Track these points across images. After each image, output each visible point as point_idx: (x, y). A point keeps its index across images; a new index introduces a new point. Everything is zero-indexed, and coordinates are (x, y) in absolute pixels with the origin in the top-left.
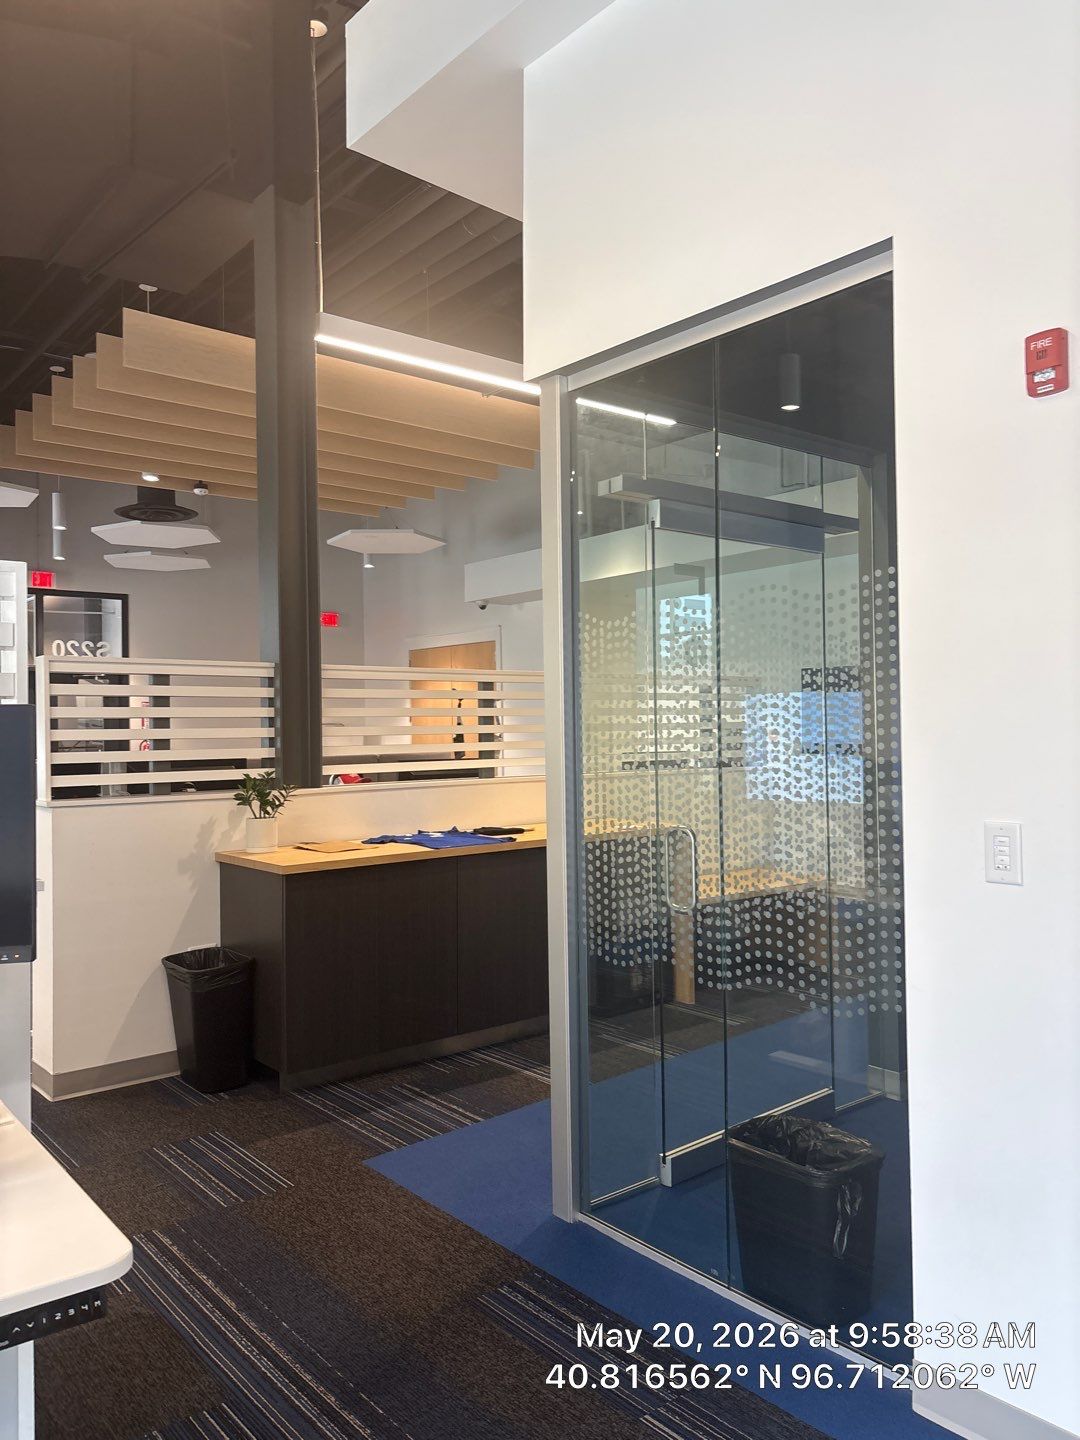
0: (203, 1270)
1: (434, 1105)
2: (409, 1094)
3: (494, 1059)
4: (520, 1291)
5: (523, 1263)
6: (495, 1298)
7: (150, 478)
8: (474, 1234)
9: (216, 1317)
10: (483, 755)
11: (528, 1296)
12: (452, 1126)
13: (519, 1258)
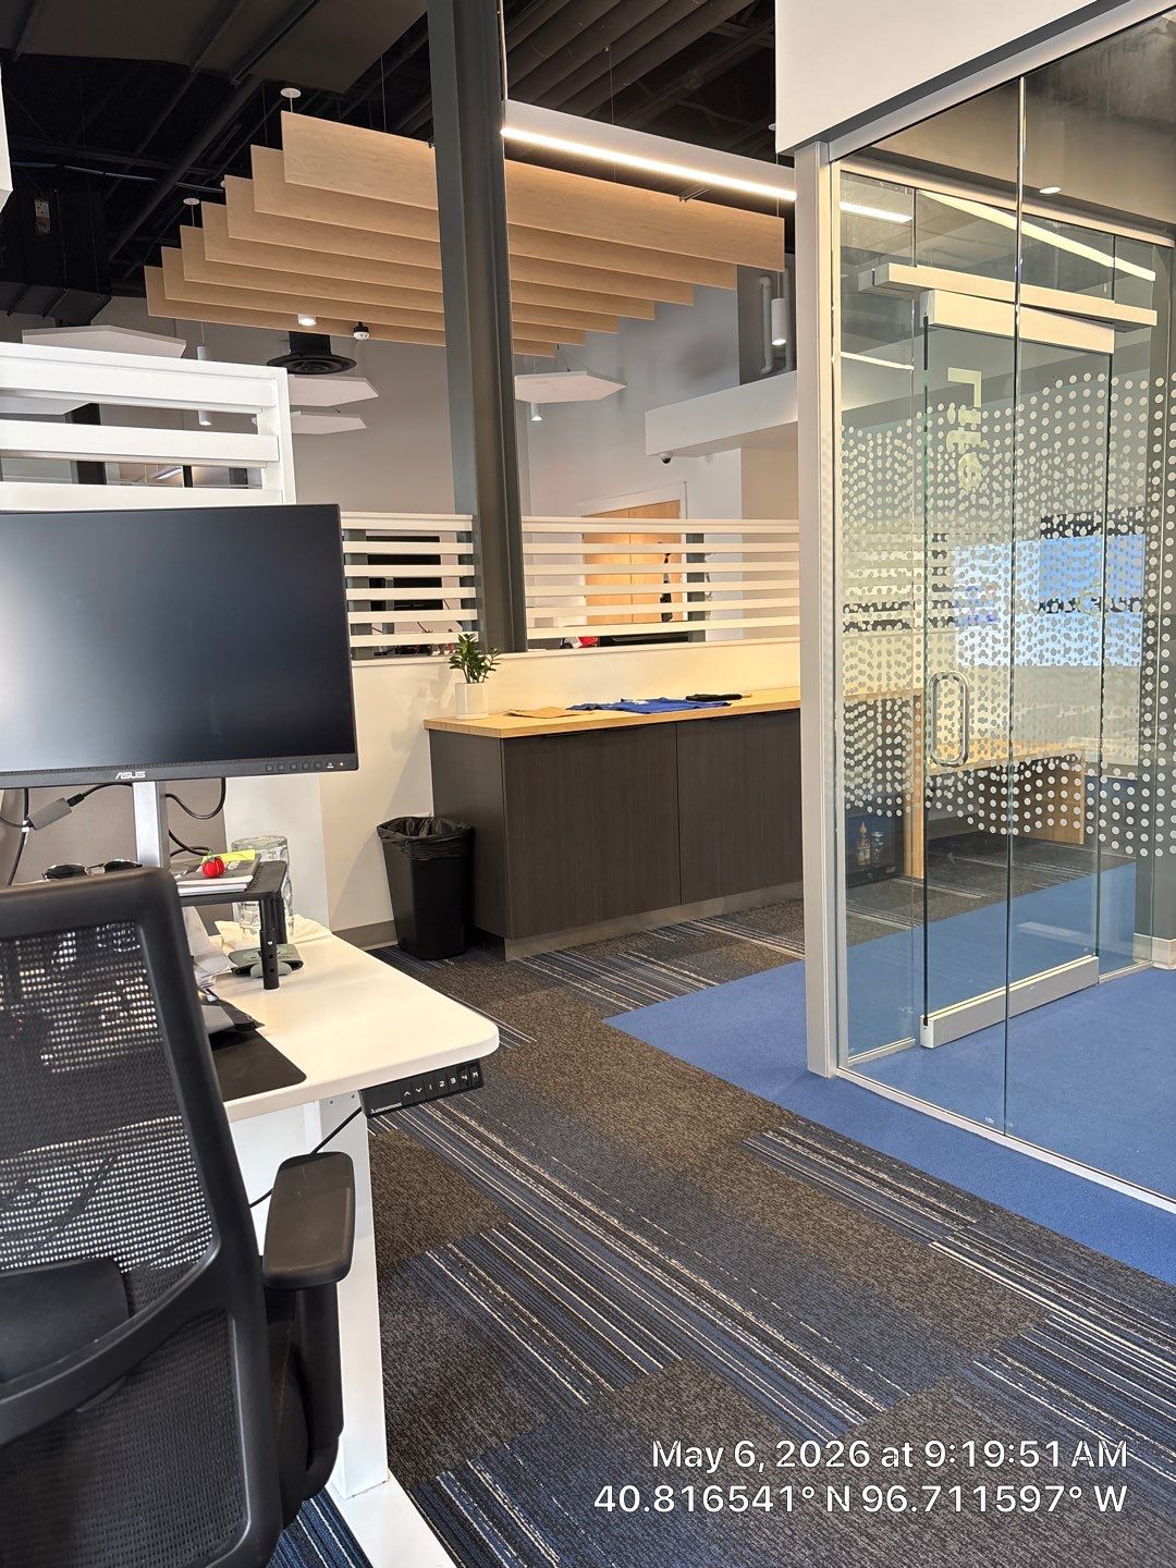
0: (464, 1111)
1: (664, 970)
2: (637, 960)
3: (720, 929)
4: (786, 1135)
5: (786, 1113)
6: (761, 1142)
7: (307, 322)
8: (728, 1086)
9: (486, 1151)
10: (692, 616)
11: (794, 1140)
12: (687, 990)
13: (779, 1108)
